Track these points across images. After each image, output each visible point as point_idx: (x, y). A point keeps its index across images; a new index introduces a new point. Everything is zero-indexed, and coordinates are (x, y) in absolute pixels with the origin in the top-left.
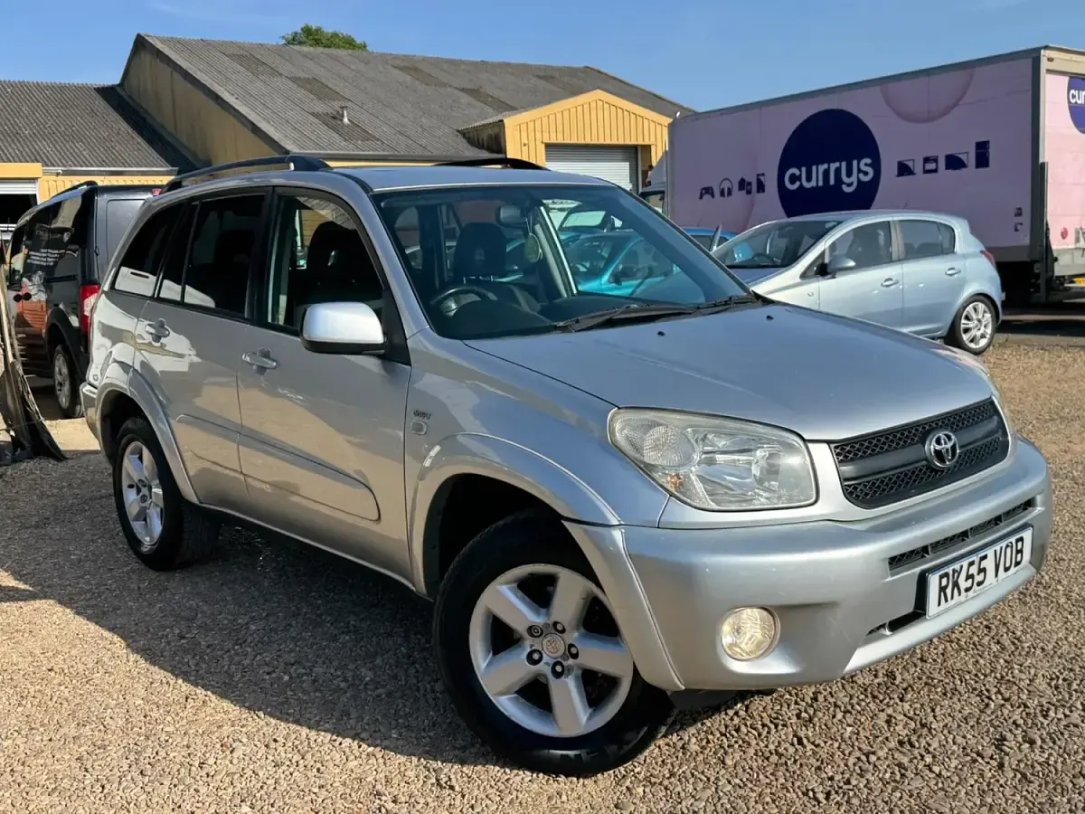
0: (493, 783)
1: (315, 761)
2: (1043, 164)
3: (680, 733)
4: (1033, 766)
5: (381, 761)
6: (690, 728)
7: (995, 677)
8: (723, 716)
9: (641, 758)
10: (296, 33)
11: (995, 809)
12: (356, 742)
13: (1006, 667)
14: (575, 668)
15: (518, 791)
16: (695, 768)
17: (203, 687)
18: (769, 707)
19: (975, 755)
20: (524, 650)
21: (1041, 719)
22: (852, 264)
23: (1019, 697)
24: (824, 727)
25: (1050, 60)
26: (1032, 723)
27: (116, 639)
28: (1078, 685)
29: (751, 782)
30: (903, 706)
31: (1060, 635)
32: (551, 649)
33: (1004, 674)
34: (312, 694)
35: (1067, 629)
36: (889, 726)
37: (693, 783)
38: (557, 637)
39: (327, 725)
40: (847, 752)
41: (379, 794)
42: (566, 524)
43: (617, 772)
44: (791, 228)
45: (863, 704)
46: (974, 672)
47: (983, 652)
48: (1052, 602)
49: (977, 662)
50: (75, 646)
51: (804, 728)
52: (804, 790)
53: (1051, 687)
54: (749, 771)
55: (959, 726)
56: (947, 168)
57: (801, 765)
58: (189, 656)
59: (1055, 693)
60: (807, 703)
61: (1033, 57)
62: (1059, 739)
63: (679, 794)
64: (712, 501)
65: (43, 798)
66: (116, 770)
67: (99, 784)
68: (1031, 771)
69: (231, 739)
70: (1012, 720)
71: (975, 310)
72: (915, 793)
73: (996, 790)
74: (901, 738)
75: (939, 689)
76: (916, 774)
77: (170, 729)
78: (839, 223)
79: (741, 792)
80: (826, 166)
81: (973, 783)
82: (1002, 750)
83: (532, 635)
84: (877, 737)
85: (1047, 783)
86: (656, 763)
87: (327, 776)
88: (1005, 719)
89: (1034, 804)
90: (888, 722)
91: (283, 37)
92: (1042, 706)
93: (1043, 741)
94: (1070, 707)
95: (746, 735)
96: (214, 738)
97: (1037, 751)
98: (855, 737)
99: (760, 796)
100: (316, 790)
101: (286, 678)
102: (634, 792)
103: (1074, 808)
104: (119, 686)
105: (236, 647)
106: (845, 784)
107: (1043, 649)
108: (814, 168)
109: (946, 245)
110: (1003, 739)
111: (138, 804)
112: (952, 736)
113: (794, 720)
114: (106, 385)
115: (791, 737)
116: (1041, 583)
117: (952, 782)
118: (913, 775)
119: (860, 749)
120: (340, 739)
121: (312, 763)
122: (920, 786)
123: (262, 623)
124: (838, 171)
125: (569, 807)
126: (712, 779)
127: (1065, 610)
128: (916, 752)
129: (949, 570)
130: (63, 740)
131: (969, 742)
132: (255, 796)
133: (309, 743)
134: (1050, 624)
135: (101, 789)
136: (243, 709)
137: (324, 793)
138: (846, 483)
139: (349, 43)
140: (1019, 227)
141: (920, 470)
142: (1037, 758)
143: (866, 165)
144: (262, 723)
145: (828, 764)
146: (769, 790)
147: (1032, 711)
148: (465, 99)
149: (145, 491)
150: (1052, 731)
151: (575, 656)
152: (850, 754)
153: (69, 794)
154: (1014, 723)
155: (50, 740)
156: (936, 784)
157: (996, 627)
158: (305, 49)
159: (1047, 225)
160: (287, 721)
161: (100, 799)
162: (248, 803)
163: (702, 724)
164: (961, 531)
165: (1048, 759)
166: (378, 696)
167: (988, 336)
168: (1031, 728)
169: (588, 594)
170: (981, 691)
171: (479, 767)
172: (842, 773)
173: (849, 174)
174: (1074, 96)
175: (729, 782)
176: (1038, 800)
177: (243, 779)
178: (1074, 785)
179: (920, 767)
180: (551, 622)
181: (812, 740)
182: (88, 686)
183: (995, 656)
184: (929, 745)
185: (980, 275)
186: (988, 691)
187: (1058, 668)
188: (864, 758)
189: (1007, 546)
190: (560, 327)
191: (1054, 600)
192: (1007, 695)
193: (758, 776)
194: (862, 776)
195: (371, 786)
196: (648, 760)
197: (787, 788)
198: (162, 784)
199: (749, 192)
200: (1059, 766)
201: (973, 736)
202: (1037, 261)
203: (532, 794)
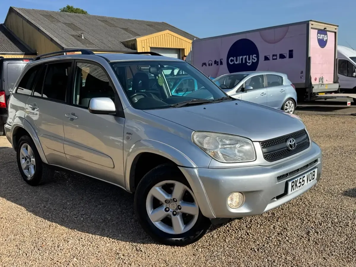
0: (154, 249)
1: (96, 244)
2: (310, 57)
3: (211, 232)
4: (318, 240)
5: (117, 244)
6: (214, 231)
7: (305, 214)
8: (223, 227)
9: (200, 240)
10: (65, 8)
11: (308, 252)
12: (108, 238)
13: (308, 211)
14: (180, 213)
15: (162, 251)
16: (217, 243)
17: (54, 222)
18: (237, 224)
19: (301, 237)
20: (164, 207)
21: (320, 226)
22: (252, 88)
23: (313, 220)
24: (255, 230)
25: (312, 24)
26: (317, 227)
27: (22, 208)
28: (330, 216)
29: (234, 246)
30: (278, 223)
31: (323, 201)
32: (172, 207)
33: (307, 213)
34: (91, 224)
35: (324, 199)
36: (274, 229)
37: (217, 247)
38: (175, 203)
39: (98, 233)
40: (262, 237)
41: (118, 254)
42: (179, 167)
43: (193, 245)
44: (233, 76)
45: (266, 222)
46: (298, 212)
47: (300, 207)
48: (319, 191)
49: (299, 209)
50: (9, 210)
51: (248, 230)
52: (251, 248)
53: (322, 216)
54: (233, 243)
55: (295, 229)
56: (280, 58)
57: (249, 241)
58: (48, 213)
59: (323, 218)
60: (249, 223)
61: (307, 23)
62: (325, 232)
63: (213, 250)
64: (225, 160)
65: (6, 258)
66: (30, 249)
67: (25, 253)
68: (318, 241)
69: (67, 238)
70: (311, 226)
71: (289, 103)
72: (284, 248)
73: (308, 247)
74: (278, 232)
75: (288, 218)
76: (284, 243)
77: (46, 236)
78: (248, 75)
79: (232, 249)
80: (242, 57)
81: (301, 245)
82: (309, 235)
83: (166, 203)
84: (271, 232)
85: (323, 244)
86: (205, 242)
87: (100, 249)
88: (309, 226)
89: (319, 251)
90: (274, 228)
91: (60, 9)
92: (319, 222)
93: (321, 232)
94: (328, 222)
95: (231, 232)
96: (61, 238)
97: (319, 236)
98: (264, 232)
99: (237, 250)
100: (97, 253)
101: (82, 219)
102: (198, 250)
103: (331, 251)
104: (26, 223)
105: (64, 210)
106: (263, 246)
107: (318, 206)
108: (238, 57)
109: (280, 82)
110: (309, 232)
111: (39, 259)
112: (293, 232)
113: (245, 228)
114: (15, 125)
115: (245, 233)
116: (316, 186)
117: (295, 245)
118: (283, 243)
119: (266, 236)
120: (103, 237)
121: (95, 245)
122: (285, 246)
123: (71, 202)
124: (246, 58)
125: (179, 256)
126: (222, 246)
127: (323, 194)
128: (283, 236)
129: (294, 180)
130: (10, 240)
131: (299, 233)
132: (78, 256)
133: (93, 239)
134: (319, 198)
135: (26, 255)
136: (69, 229)
137: (100, 254)
138: (264, 154)
139: (83, 12)
140: (302, 77)
141: (285, 150)
142: (319, 237)
143: (255, 57)
144: (76, 233)
145: (257, 241)
146: (240, 249)
147: (317, 224)
148: (123, 31)
149: (28, 160)
150: (323, 229)
151: (180, 209)
152: (263, 237)
153: (15, 257)
154: (312, 227)
155: (6, 240)
156: (290, 246)
157: (303, 199)
158: (69, 13)
159: (311, 76)
160: (84, 232)
161: (26, 258)
162: (76, 258)
163: (217, 230)
164: (297, 169)
165: (323, 237)
166: (114, 224)
167: (293, 111)
168: (317, 229)
169: (184, 190)
170: (301, 218)
171: (149, 245)
172: (262, 243)
173: (249, 59)
174: (319, 36)
175: (228, 247)
176: (321, 250)
177: (73, 251)
178: (331, 245)
179: (285, 241)
180: (172, 198)
181: (251, 233)
182: (15, 223)
183: (304, 208)
184: (287, 234)
185: (290, 92)
186: (303, 218)
187: (323, 211)
188: (268, 238)
189: (310, 173)
190: (172, 106)
191: (320, 191)
192: (309, 219)
193: (236, 245)
194: (268, 244)
195: (115, 251)
196: (202, 241)
197: (245, 248)
198: (46, 253)
199: (218, 65)
200: (326, 239)
201: (300, 231)
202: (308, 88)
203: (167, 252)
